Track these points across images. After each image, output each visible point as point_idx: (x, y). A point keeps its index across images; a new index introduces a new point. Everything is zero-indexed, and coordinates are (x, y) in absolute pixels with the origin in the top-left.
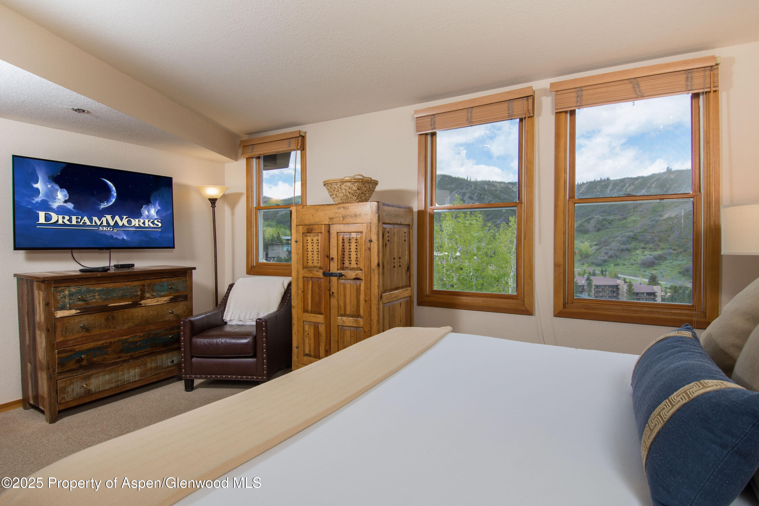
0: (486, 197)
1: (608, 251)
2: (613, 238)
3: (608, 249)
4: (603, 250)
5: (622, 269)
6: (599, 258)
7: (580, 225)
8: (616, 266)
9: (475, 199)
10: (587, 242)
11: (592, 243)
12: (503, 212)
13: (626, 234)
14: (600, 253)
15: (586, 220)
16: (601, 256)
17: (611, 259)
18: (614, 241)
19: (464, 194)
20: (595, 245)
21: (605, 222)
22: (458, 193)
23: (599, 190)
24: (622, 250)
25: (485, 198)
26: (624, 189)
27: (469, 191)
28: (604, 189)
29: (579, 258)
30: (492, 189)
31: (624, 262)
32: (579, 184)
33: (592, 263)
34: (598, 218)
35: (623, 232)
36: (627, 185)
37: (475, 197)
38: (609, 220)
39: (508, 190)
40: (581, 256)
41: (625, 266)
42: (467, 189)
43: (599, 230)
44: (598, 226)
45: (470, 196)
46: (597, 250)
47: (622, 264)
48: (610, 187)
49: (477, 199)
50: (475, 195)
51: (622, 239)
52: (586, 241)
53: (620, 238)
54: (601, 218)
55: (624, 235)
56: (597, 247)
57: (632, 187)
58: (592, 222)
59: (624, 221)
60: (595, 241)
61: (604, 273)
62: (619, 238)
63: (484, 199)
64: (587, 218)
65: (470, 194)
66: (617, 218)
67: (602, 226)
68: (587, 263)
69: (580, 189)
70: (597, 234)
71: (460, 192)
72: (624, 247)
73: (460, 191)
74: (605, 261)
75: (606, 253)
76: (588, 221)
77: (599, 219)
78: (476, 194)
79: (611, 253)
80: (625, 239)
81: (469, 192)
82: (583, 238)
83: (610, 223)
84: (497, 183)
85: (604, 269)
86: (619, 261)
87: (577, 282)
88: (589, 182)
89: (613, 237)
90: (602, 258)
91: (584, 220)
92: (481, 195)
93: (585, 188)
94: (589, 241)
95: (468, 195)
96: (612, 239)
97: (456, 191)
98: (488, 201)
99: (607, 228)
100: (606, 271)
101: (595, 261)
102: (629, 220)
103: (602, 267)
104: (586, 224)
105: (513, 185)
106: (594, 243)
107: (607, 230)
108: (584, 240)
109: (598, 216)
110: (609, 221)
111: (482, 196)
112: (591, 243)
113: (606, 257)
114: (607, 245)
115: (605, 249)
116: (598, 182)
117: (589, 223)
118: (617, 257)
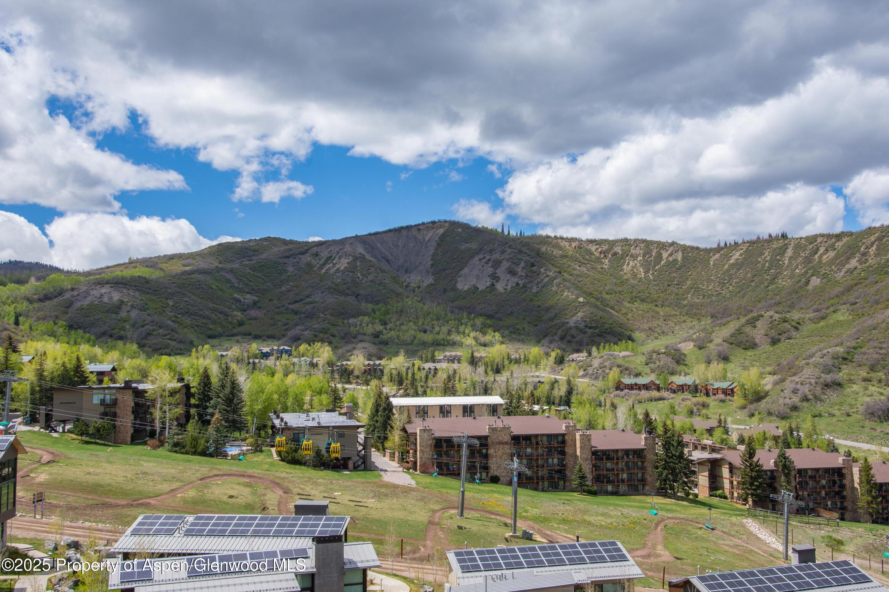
0: (542, 270)
1: (798, 386)
2: (804, 359)
3: (797, 383)
4: (789, 385)
5: (828, 424)
6: (781, 401)
7: (737, 330)
8: (816, 418)
9: (520, 273)
10: (755, 368)
11: (764, 368)
12: (580, 302)
13: (830, 350)
14: (782, 390)
15: (747, 321)
16: (785, 398)
17: (805, 404)
18: (807, 364)
19: (497, 264)
20: (770, 374)
21: (786, 325)
22: (485, 260)
23: (768, 258)
24: (827, 385)
25: (540, 272)
26: (816, 256)
27: (508, 257)
28: (778, 258)
29: (742, 402)
30: (554, 253)
31: (830, 410)
32: (728, 245)
33: (770, 414)
34: (771, 317)
35: (822, 345)
36: (822, 250)
37: (520, 269)
38: (793, 320)
39: (587, 257)
40: (745, 396)
41: (834, 419)
42: (503, 252)
43: (774, 342)
44: (773, 333)
45: (509, 267)
46: (776, 383)
47: (826, 415)
48: (790, 252)
49: (524, 275)
50: (521, 266)
51: (821, 360)
52: (753, 366)
53: (818, 358)
54: (777, 316)
55: (825, 351)
56: (775, 377)
57: (831, 254)
58: (759, 324)
59: (822, 323)
60: (770, 365)
61: (795, 433)
62: (816, 359)
63: (538, 275)
64: (750, 316)
65: (510, 263)
66: (807, 316)
67: (780, 334)
68: (759, 413)
69: (731, 256)
70: (771, 349)
71: (489, 260)
72: (829, 378)
73: (488, 257)
74: (795, 408)
75: (795, 391)
76: (752, 323)
77: (774, 319)
78: (523, 264)
79: (805, 390)
80: (828, 360)
81: (508, 260)
82: (745, 359)
83: (796, 328)
84: (564, 242)
85: (793, 426)
86: (820, 407)
87: (760, 462)
88: (748, 242)
89: (804, 356)
90: (787, 401)
91: (743, 320)
92: (533, 265)
93: (741, 255)
94: (758, 364)
95: (505, 265)
96: (804, 362)
97: (481, 256)
98: (547, 279)
99: (790, 339)
100: (798, 429)
101: (774, 408)
102: (831, 321)
103: (788, 420)
104: (748, 329)
105: (597, 245)
106: (769, 369)
107: (791, 341)
108: (747, 363)
109: (771, 313)
110: (793, 324)
111: (534, 268)
112: (762, 370)
113: (796, 399)
114: (795, 374)
115: (791, 381)
116: (766, 241)
117: (755, 327)
118: (817, 398)
